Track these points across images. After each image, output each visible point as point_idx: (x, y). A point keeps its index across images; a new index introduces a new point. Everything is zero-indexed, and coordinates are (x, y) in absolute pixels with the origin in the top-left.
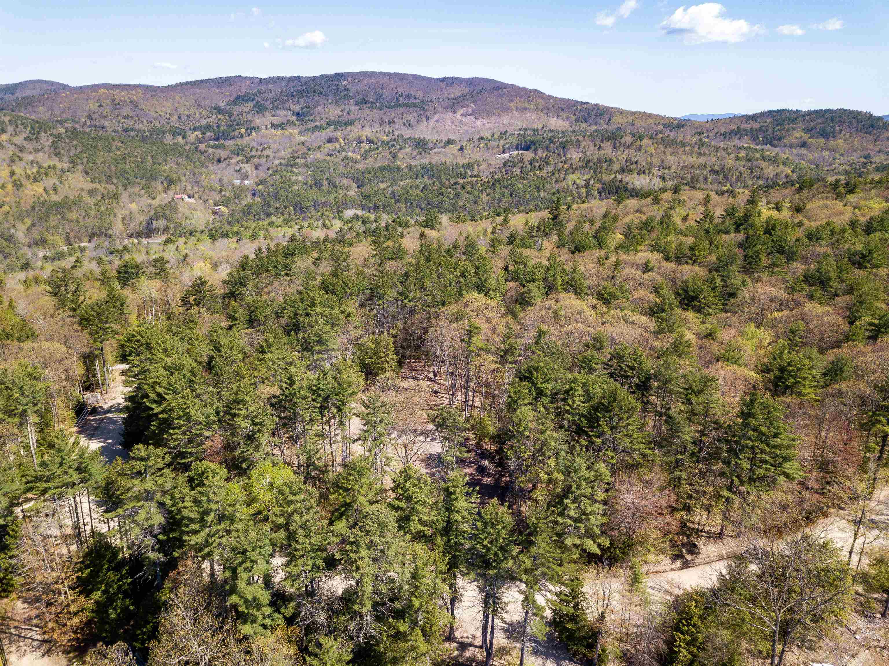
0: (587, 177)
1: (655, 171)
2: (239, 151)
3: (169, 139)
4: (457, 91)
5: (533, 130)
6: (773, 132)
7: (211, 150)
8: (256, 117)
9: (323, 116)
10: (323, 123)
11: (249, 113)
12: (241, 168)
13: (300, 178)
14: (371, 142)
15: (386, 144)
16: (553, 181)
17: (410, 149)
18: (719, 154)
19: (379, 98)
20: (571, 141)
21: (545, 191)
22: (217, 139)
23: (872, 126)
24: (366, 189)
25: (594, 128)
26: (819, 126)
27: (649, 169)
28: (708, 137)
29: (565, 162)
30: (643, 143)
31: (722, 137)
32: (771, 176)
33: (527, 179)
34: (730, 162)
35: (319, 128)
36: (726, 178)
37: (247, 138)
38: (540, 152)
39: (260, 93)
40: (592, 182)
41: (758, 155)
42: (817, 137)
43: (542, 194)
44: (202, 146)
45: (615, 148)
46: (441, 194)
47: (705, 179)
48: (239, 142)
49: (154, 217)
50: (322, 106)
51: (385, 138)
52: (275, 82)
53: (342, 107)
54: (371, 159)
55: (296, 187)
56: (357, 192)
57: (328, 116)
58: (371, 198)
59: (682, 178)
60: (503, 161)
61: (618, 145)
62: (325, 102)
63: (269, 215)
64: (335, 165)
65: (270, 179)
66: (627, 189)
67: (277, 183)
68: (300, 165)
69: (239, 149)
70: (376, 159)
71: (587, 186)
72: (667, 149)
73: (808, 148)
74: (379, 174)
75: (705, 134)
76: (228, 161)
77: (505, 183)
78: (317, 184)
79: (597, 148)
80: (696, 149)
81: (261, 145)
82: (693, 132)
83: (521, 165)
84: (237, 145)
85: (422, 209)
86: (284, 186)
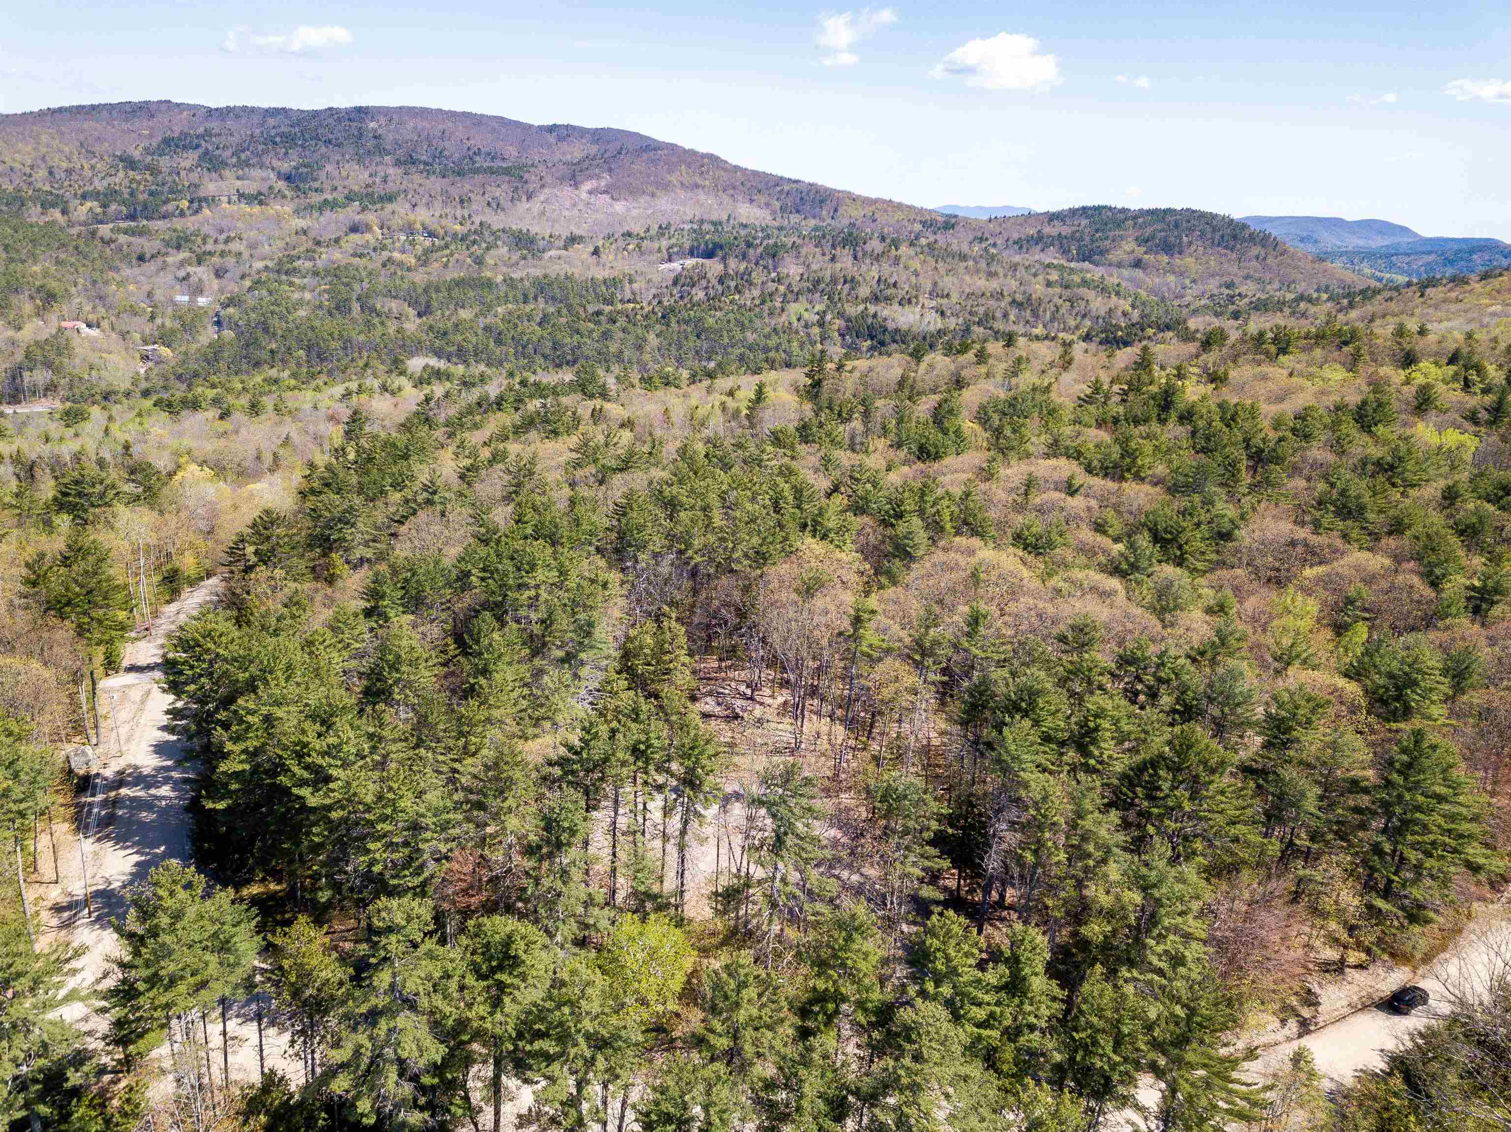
0: (819, 307)
1: (924, 299)
2: (180, 241)
3: (34, 214)
4: (576, 151)
5: (714, 224)
6: (1092, 241)
7: (122, 239)
8: (206, 179)
9: (336, 183)
10: (340, 196)
11: (190, 170)
12: (188, 275)
13: (308, 296)
14: (432, 234)
15: (462, 239)
16: (765, 314)
17: (506, 249)
18: (1018, 275)
19: (439, 155)
20: (783, 246)
21: (755, 331)
22: (132, 217)
23: (1235, 237)
24: (436, 318)
25: (812, 223)
26: (1158, 235)
27: (916, 297)
28: (995, 245)
29: (779, 281)
30: (900, 252)
31: (1016, 247)
32: (1102, 313)
33: (720, 309)
34: (1038, 289)
35: (332, 205)
36: (1035, 315)
37: (193, 218)
38: (733, 263)
39: (210, 135)
40: (829, 317)
41: (1077, 279)
42: (1156, 253)
43: (751, 337)
44: (105, 230)
45: (855, 258)
46: (578, 332)
47: (1005, 315)
48: (178, 224)
49: (26, 363)
50: (335, 165)
51: (458, 227)
52: (237, 117)
53: (372, 169)
54: (436, 264)
55: (302, 313)
56: (420, 325)
57: (346, 183)
58: (451, 337)
59: (971, 313)
60: (672, 275)
61: (860, 254)
62: (338, 157)
63: (257, 364)
64: (370, 273)
65: (249, 296)
66: (886, 330)
67: (264, 303)
68: (304, 271)
69: (178, 237)
70: (446, 266)
71: (821, 324)
72: (940, 264)
73: (1144, 269)
74: (456, 293)
75: (991, 241)
76: (160, 260)
77: (685, 315)
78: (341, 307)
79: (827, 258)
80: (983, 265)
81: (222, 231)
82: (971, 237)
83: (704, 283)
84: (175, 230)
85: (545, 357)
86: (277, 309)
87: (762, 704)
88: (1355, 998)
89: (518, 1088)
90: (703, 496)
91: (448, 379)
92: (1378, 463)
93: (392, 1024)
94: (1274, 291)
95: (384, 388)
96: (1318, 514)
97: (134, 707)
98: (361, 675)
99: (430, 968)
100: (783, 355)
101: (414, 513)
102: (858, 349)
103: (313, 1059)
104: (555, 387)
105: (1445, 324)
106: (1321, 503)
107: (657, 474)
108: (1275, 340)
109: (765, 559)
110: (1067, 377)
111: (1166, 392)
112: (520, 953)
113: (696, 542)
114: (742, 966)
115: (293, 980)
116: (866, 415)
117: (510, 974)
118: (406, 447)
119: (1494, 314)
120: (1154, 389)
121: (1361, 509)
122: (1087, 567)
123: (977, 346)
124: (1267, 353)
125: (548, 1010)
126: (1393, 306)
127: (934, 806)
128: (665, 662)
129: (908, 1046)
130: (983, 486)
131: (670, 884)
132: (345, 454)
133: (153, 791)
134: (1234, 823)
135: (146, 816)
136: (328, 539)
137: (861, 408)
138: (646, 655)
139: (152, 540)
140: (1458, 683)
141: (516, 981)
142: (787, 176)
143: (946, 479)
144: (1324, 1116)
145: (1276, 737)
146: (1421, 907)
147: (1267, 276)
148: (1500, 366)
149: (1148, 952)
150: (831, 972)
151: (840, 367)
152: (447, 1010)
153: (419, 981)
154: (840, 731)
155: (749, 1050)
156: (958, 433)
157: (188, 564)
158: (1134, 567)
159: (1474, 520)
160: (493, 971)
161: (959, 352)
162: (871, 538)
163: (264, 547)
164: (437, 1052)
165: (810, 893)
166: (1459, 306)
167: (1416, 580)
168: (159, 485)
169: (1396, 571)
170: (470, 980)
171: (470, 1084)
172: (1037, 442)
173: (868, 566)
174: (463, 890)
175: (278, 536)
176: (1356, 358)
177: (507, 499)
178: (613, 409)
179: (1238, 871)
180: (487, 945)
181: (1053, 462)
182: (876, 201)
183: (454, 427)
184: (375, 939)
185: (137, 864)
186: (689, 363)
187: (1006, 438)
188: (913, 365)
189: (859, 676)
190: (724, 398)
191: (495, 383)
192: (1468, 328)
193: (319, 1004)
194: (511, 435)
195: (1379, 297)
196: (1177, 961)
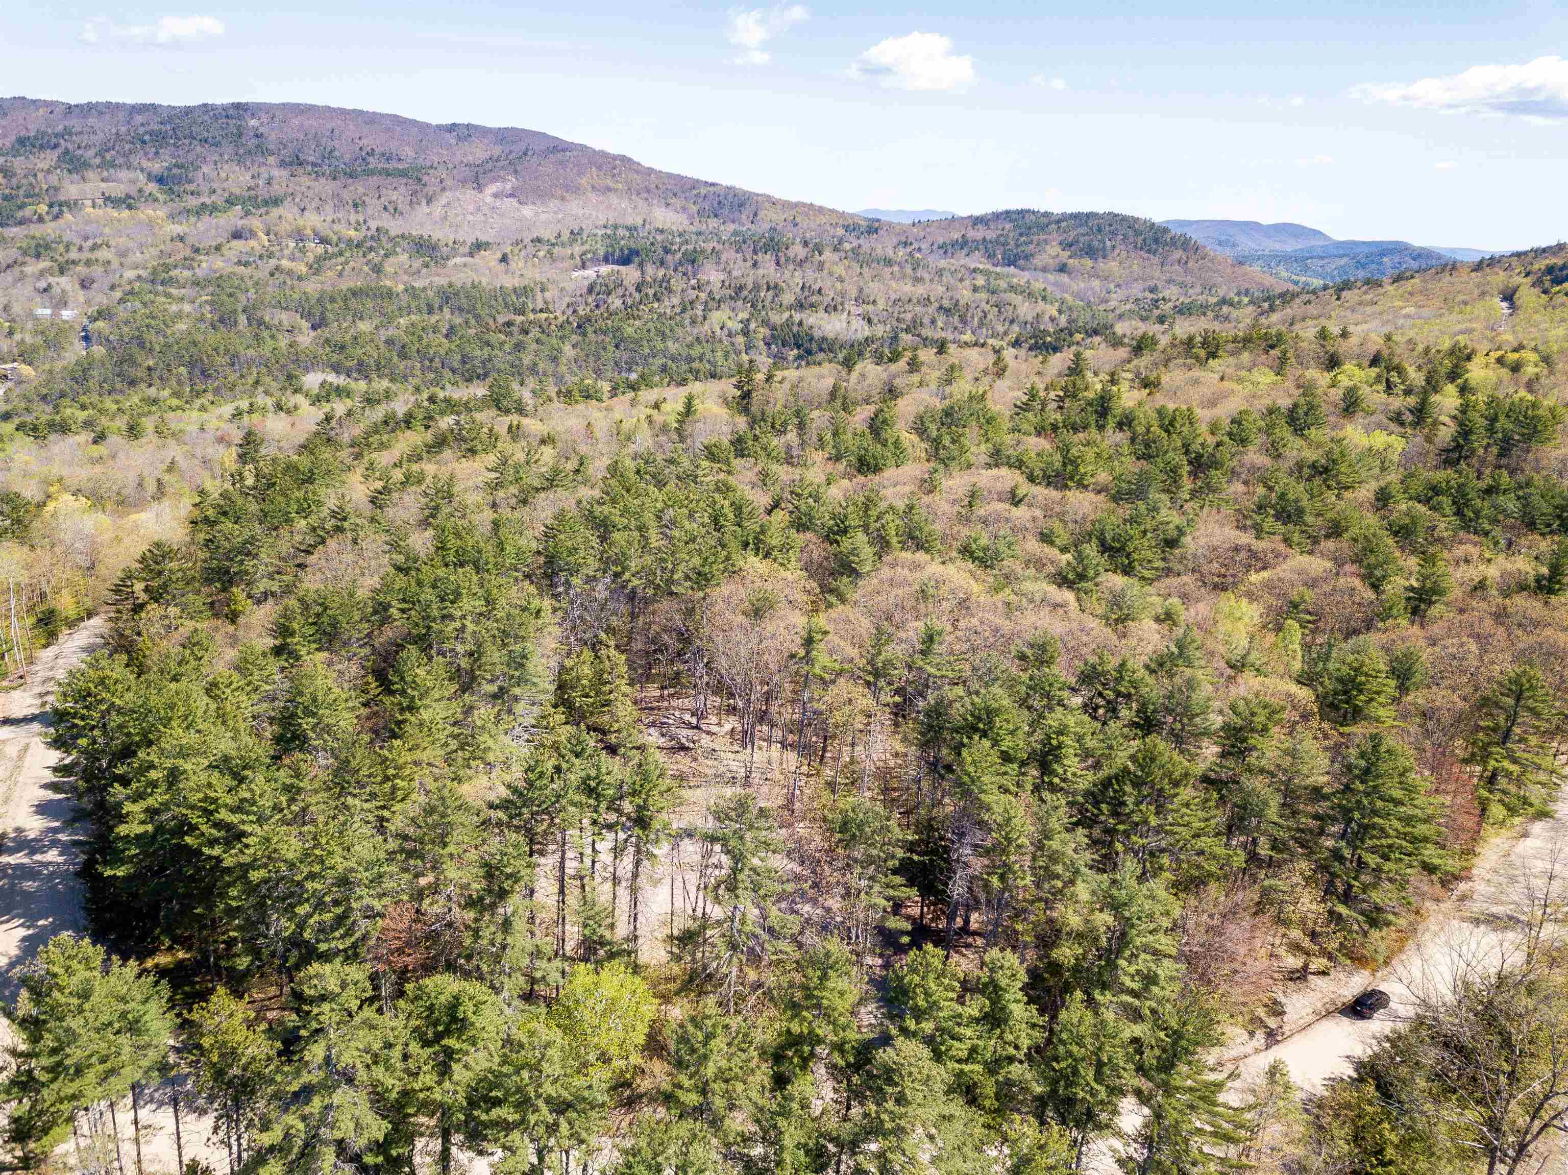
0: (742, 315)
1: (850, 306)
2: (40, 249)
4: (478, 152)
5: (629, 229)
6: (1017, 246)
8: (67, 181)
9: (215, 185)
10: (218, 199)
11: (49, 172)
12: (50, 286)
13: (187, 308)
14: (324, 241)
15: (357, 246)
16: (687, 323)
17: (406, 256)
18: (945, 281)
19: (328, 155)
20: (703, 251)
21: (676, 340)
23: (1156, 241)
24: (330, 332)
25: (731, 227)
26: (1082, 239)
27: (842, 304)
28: (919, 250)
29: (699, 287)
30: (823, 257)
31: (941, 251)
32: (1030, 319)
33: (639, 318)
34: (965, 294)
35: (213, 209)
36: (963, 320)
37: (53, 224)
38: (650, 270)
39: (71, 134)
40: (753, 326)
41: (1003, 284)
42: (1081, 257)
43: (672, 346)
45: (778, 264)
46: (488, 344)
47: (933, 322)
48: (36, 230)
50: (212, 166)
51: (352, 233)
52: (101, 113)
53: (254, 170)
54: (329, 273)
55: (182, 326)
56: (315, 338)
57: (225, 185)
58: (350, 351)
59: (898, 320)
60: (586, 283)
61: (782, 260)
62: (216, 157)
63: (132, 383)
64: (257, 283)
65: (121, 308)
66: (811, 339)
67: (138, 317)
68: (182, 281)
69: (38, 245)
70: (340, 275)
71: (746, 332)
72: (866, 269)
73: (1070, 274)
74: (353, 303)
75: (916, 245)
76: (17, 269)
77: (601, 324)
78: (225, 320)
79: (749, 263)
80: (908, 270)
81: (86, 238)
82: (895, 241)
83: (620, 291)
84: (33, 237)
85: (453, 371)
86: (153, 322)
87: (708, 733)
88: (1319, 1005)
89: (471, 1160)
90: (638, 515)
91: (348, 396)
92: (1313, 466)
93: (327, 1101)
94: (1196, 295)
95: (279, 407)
96: (1258, 518)
97: (10, 765)
98: (271, 720)
99: (370, 1038)
100: (708, 366)
101: (323, 542)
102: (784, 359)
103: (239, 1145)
104: (467, 402)
105: (1365, 327)
106: (1261, 508)
107: (585, 493)
108: (1205, 343)
109: (708, 580)
110: (1002, 384)
111: (1102, 398)
112: (470, 1014)
113: (633, 564)
114: (709, 1017)
115: (215, 1059)
116: (801, 426)
117: (458, 1038)
118: (311, 471)
119: (1407, 316)
120: (1090, 395)
121: (1300, 512)
122: (1037, 579)
123: (908, 354)
124: (1197, 358)
125: (506, 1075)
126: (1312, 310)
127: (897, 833)
128: (604, 693)
129: (889, 1090)
130: (926, 499)
131: (622, 930)
132: (242, 479)
133: (38, 857)
134: (1198, 836)
135: (29, 885)
136: (227, 572)
137: (796, 421)
138: (584, 687)
139: (24, 580)
140: (1403, 684)
141: (465, 1046)
142: (703, 179)
143: (888, 492)
144: (1302, 1129)
145: (1233, 746)
146: (1378, 909)
147: (1189, 280)
148: (1419, 368)
149: (1120, 972)
150: (805, 1013)
151: (769, 378)
152: (390, 1082)
153: (356, 1053)
154: (792, 758)
155: (719, 1103)
156: (897, 443)
157: (66, 604)
158: (1082, 577)
159: (1407, 521)
160: (439, 1037)
161: (890, 360)
162: (815, 556)
163: (154, 584)
164: (378, 1128)
165: (771, 931)
166: (1377, 308)
167: (1357, 582)
168: (28, 517)
169: (1337, 574)
170: (414, 1048)
171: (417, 1160)
172: (979, 451)
173: (815, 585)
174: (398, 949)
175: (170, 571)
176: (1283, 360)
177: (425, 523)
178: (531, 425)
179: (1205, 884)
180: (431, 1008)
181: (995, 471)
182: (796, 205)
183: (360, 447)
184: (306, 1008)
185: (24, 939)
186: (609, 375)
187: (944, 448)
188: (844, 373)
189: (811, 700)
190: (649, 411)
191: (401, 398)
192: (1386, 330)
193: (245, 1085)
194: (425, 455)
195: (1297, 300)
196: (1150, 979)
